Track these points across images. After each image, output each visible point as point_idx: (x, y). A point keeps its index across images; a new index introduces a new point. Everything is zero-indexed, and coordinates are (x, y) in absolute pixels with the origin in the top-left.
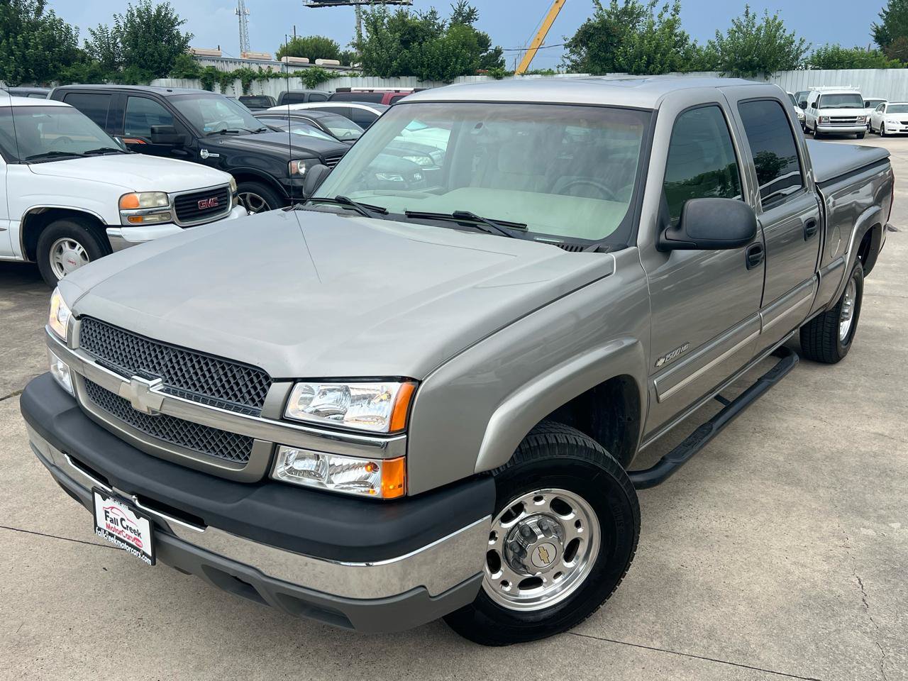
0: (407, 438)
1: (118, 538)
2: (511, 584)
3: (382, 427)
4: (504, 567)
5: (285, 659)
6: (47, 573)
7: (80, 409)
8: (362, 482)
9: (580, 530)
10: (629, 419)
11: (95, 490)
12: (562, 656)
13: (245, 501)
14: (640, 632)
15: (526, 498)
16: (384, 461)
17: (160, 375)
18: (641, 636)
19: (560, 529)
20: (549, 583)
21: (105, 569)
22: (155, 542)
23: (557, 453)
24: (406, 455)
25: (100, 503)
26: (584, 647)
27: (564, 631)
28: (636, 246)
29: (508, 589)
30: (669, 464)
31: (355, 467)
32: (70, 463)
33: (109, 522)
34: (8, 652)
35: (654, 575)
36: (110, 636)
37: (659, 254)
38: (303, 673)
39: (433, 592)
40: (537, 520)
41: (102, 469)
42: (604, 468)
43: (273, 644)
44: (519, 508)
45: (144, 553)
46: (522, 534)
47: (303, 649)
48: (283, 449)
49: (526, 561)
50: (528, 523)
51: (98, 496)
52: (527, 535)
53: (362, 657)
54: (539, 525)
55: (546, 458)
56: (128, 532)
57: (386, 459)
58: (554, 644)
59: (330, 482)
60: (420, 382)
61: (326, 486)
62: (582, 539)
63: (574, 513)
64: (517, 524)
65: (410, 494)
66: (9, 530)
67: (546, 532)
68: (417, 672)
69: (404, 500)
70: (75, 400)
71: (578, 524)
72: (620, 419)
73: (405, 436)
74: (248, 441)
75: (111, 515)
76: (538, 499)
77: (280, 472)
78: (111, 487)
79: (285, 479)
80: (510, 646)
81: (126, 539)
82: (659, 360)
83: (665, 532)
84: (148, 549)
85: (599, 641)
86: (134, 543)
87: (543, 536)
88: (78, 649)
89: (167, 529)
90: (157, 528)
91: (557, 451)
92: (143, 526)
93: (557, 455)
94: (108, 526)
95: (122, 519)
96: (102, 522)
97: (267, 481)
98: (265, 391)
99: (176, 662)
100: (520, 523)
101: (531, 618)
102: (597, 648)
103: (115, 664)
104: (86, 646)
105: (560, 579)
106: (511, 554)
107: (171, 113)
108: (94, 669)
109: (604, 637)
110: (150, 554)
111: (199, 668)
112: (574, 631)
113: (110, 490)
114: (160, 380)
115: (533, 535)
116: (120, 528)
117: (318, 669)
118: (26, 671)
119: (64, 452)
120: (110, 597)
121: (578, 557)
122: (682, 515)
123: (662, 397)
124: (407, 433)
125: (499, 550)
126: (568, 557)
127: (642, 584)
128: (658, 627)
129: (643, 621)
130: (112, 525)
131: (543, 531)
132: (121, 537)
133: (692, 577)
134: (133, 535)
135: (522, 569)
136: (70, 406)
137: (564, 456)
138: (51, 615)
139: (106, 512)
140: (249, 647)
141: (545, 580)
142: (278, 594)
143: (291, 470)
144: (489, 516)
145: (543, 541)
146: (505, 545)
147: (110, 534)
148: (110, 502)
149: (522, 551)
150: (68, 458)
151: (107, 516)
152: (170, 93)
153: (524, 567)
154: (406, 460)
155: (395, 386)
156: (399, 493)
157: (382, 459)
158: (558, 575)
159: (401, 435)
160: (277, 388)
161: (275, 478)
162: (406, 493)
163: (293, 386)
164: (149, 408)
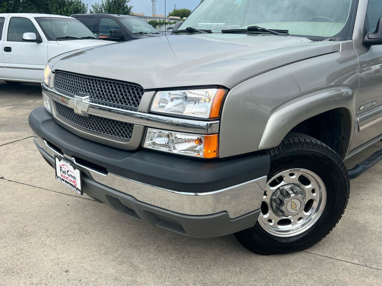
1: (66, 182)
2: (273, 221)
3: (207, 116)
4: (270, 211)
5: (150, 252)
6: (41, 205)
7: (53, 120)
8: (192, 149)
9: (315, 195)
10: (343, 138)
11: (56, 156)
12: (301, 263)
13: (128, 158)
14: (346, 254)
15: (285, 173)
16: (206, 135)
17: (88, 94)
18: (347, 256)
19: (303, 192)
20: (295, 223)
21: (68, 205)
22: (83, 183)
23: (305, 147)
24: (219, 133)
25: (59, 163)
26: (313, 260)
27: (302, 250)
28: (352, 40)
29: (271, 224)
30: (360, 168)
31: (189, 141)
32: (46, 144)
33: (62, 173)
34: (16, 238)
35: (351, 226)
36: (65, 235)
37: (364, 48)
38: (159, 260)
39: (232, 216)
40: (290, 187)
41: (59, 145)
43: (145, 244)
44: (281, 179)
45: (78, 189)
46: (282, 193)
47: (160, 248)
48: (149, 130)
49: (283, 208)
50: (285, 188)
51: (57, 159)
52: (285, 194)
53: (191, 255)
54: (292, 189)
55: (299, 149)
56: (70, 178)
57: (207, 134)
58: (296, 256)
59: (175, 148)
60: (229, 90)
61: (172, 151)
62: (315, 200)
63: (312, 184)
64: (279, 188)
65: (221, 157)
66: (28, 186)
67: (296, 193)
68: (220, 264)
69: (216, 160)
70: (51, 115)
71: (313, 191)
72: (338, 138)
73: (219, 122)
74: (131, 125)
75: (63, 169)
76: (292, 175)
77: (147, 144)
78: (63, 154)
79: (150, 147)
80: (271, 256)
81: (69, 182)
82: (361, 106)
83: (355, 206)
84: (79, 186)
85: (322, 257)
86: (73, 184)
87: (294, 195)
88: (49, 240)
89: (90, 177)
90: (84, 175)
91: (305, 146)
92: (77, 173)
93: (305, 148)
94: (62, 175)
95: (68, 171)
96: (59, 174)
97: (141, 149)
98: (140, 98)
99: (95, 250)
100: (281, 188)
101: (284, 241)
102: (321, 260)
103: (65, 248)
104: (53, 238)
105: (301, 221)
106: (274, 204)
107: (119, 25)
108: (55, 250)
109: (325, 255)
110: (80, 188)
111: (106, 253)
112: (307, 250)
113: (63, 156)
114: (88, 97)
115: (288, 195)
116: (67, 176)
117: (167, 259)
118: (22, 248)
119: (44, 139)
120: (68, 217)
121: (313, 209)
122: (364, 198)
123: (361, 128)
124: (220, 120)
125: (268, 202)
126: (306, 210)
127: (345, 230)
128: (356, 252)
129: (347, 249)
130: (63, 175)
131: (294, 193)
132: (68, 181)
133: (373, 228)
134: (73, 179)
135: (281, 214)
136: (48, 117)
137: (309, 150)
138: (39, 223)
139: (61, 168)
140: (133, 245)
141: (292, 221)
142: (145, 211)
143: (154, 144)
144: (266, 176)
145: (293, 198)
146: (271, 200)
147: (63, 180)
148: (63, 162)
149: (282, 203)
150: (46, 142)
151: (61, 170)
152: (119, 16)
153: (282, 212)
154: (219, 137)
155: (214, 91)
156: (212, 155)
157: (205, 134)
158: (300, 219)
159: (217, 120)
160: (147, 96)
161: (145, 147)
162: (218, 156)
163: (155, 93)
164: (82, 111)
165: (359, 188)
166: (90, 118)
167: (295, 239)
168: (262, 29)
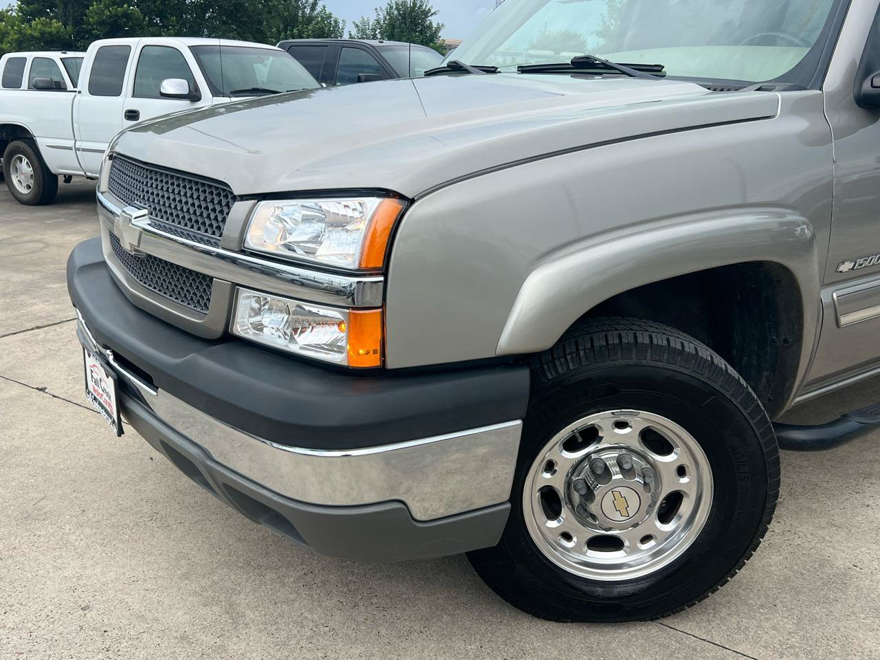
0: (386, 282)
2: (575, 539)
3: (351, 263)
4: (565, 513)
5: (283, 584)
6: (96, 455)
7: (103, 264)
9: (684, 480)
10: (785, 341)
12: (638, 651)
13: (193, 356)
14: (766, 642)
15: (601, 419)
16: (351, 311)
17: (146, 206)
18: (766, 647)
19: (652, 475)
20: (634, 550)
21: (151, 459)
23: (648, 358)
24: (383, 306)
25: (88, 362)
26: (674, 645)
27: (652, 620)
28: (821, 89)
29: (570, 545)
30: (852, 424)
33: (94, 383)
34: (14, 522)
35: (809, 571)
36: (117, 524)
37: (860, 112)
38: (297, 604)
39: (419, 514)
40: (617, 455)
42: (723, 391)
43: (280, 565)
44: (591, 435)
45: (113, 420)
46: (593, 471)
48: (244, 294)
49: (593, 508)
50: (603, 457)
52: (599, 472)
53: (375, 600)
54: (620, 464)
55: (630, 362)
56: (104, 396)
57: (353, 308)
58: (632, 632)
59: (293, 341)
60: (411, 202)
61: (289, 347)
62: (686, 493)
63: (676, 453)
64: (588, 456)
65: (391, 366)
66: (87, 410)
67: (627, 472)
68: (434, 631)
69: (380, 374)
71: (681, 471)
72: (774, 341)
73: (382, 279)
75: (94, 375)
76: (621, 425)
77: (243, 327)
79: (251, 335)
80: (569, 624)
81: (104, 405)
82: (843, 263)
83: (838, 520)
85: (699, 642)
86: (109, 410)
87: (620, 476)
88: (78, 533)
91: (649, 354)
93: (648, 360)
94: (94, 390)
95: (100, 380)
96: (90, 385)
97: (229, 339)
99: (165, 565)
100: (592, 455)
101: (600, 590)
102: (695, 650)
103: (104, 555)
104: (88, 531)
105: (652, 543)
106: (576, 497)
108: (81, 556)
109: (709, 638)
110: (115, 417)
111: (186, 576)
112: (666, 621)
114: (145, 212)
115: (607, 473)
116: (100, 391)
117: (315, 604)
118: (17, 545)
120: (139, 487)
121: (680, 517)
122: (870, 503)
123: (844, 320)
124: (385, 275)
125: (560, 487)
126: (665, 517)
127: (787, 579)
128: (795, 640)
129: (774, 628)
130: (96, 387)
131: (623, 471)
132: (102, 401)
133: (867, 582)
134: (107, 399)
135: (590, 520)
136: (97, 258)
137: (660, 364)
138: (74, 494)
139: (92, 371)
141: (627, 543)
142: (225, 485)
144: (519, 422)
145: (619, 484)
146: (569, 484)
147: (95, 399)
148: (93, 360)
149: (589, 495)
151: (92, 377)
152: (381, 44)
153: (594, 517)
154: (383, 314)
155: (372, 203)
156: (373, 361)
157: (348, 308)
158: (646, 539)
159: (377, 275)
160: (239, 209)
161: (235, 332)
162: (384, 362)
163: (255, 205)
164: (131, 245)
165: (868, 476)
166: (148, 261)
167: (630, 589)
168: (603, 63)
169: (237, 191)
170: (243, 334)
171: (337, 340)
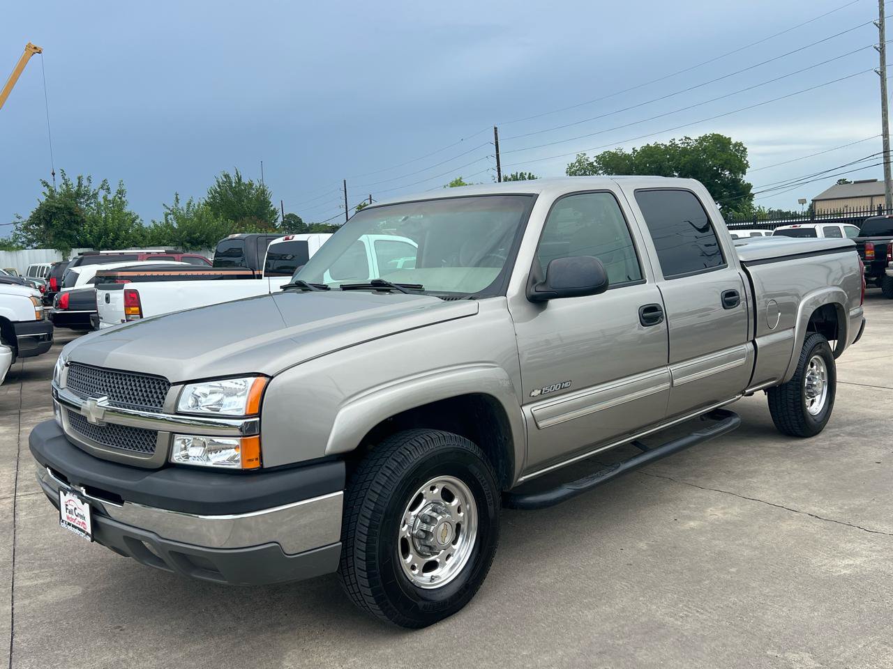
0: (260, 420)
1: (73, 526)
3: (242, 413)
7: (65, 436)
8: (232, 459)
10: (505, 439)
11: (61, 489)
13: (147, 478)
16: (242, 438)
17: (107, 394)
22: (94, 524)
24: (260, 434)
25: (64, 499)
28: (505, 296)
31: (228, 447)
32: (52, 476)
33: (68, 513)
37: (531, 305)
39: (288, 548)
41: (64, 471)
45: (87, 534)
48: (177, 437)
51: (62, 493)
56: (79, 519)
57: (243, 436)
59: (208, 459)
60: (272, 378)
61: (206, 464)
65: (266, 466)
69: (260, 472)
70: (62, 429)
73: (258, 419)
74: (156, 432)
75: (69, 507)
77: (177, 457)
78: (68, 484)
79: (182, 461)
81: (78, 526)
82: (533, 391)
84: (89, 530)
86: (82, 528)
89: (105, 513)
90: (95, 511)
92: (85, 510)
94: (68, 518)
95: (75, 509)
96: (64, 518)
97: (169, 466)
98: (167, 394)
110: (90, 533)
113: (69, 488)
114: (106, 398)
116: (74, 517)
119: (46, 466)
123: (542, 424)
124: (260, 417)
130: (70, 516)
132: (75, 524)
134: (81, 521)
136: (59, 434)
139: (67, 505)
142: (171, 553)
143: (187, 457)
144: (342, 492)
147: (69, 524)
148: (69, 496)
150: (49, 471)
151: (67, 509)
154: (260, 438)
155: (251, 380)
156: (255, 465)
157: (240, 436)
159: (256, 417)
160: (173, 391)
161: (172, 461)
162: (262, 465)
163: (183, 387)
164: (97, 419)
166: (108, 428)
169: (171, 381)
170: (177, 462)
171: (235, 456)
